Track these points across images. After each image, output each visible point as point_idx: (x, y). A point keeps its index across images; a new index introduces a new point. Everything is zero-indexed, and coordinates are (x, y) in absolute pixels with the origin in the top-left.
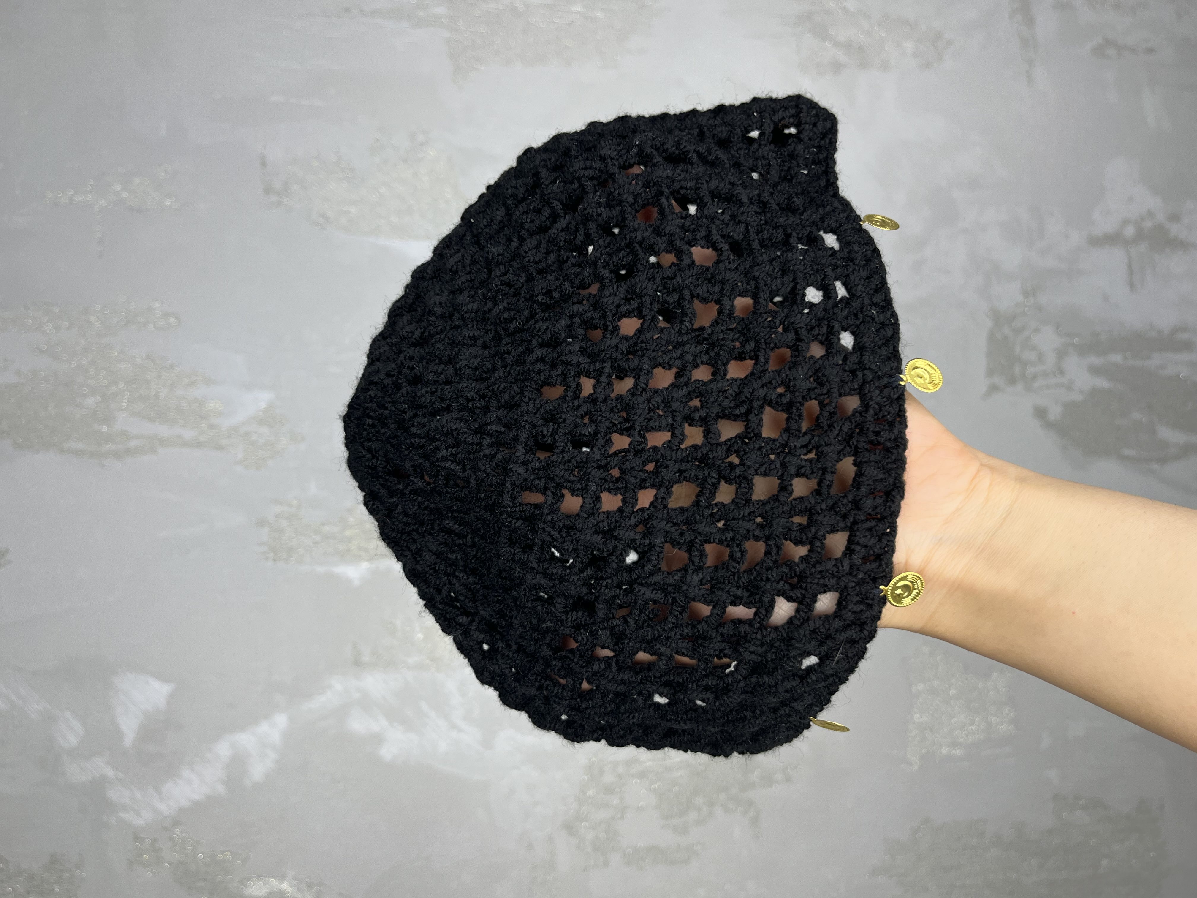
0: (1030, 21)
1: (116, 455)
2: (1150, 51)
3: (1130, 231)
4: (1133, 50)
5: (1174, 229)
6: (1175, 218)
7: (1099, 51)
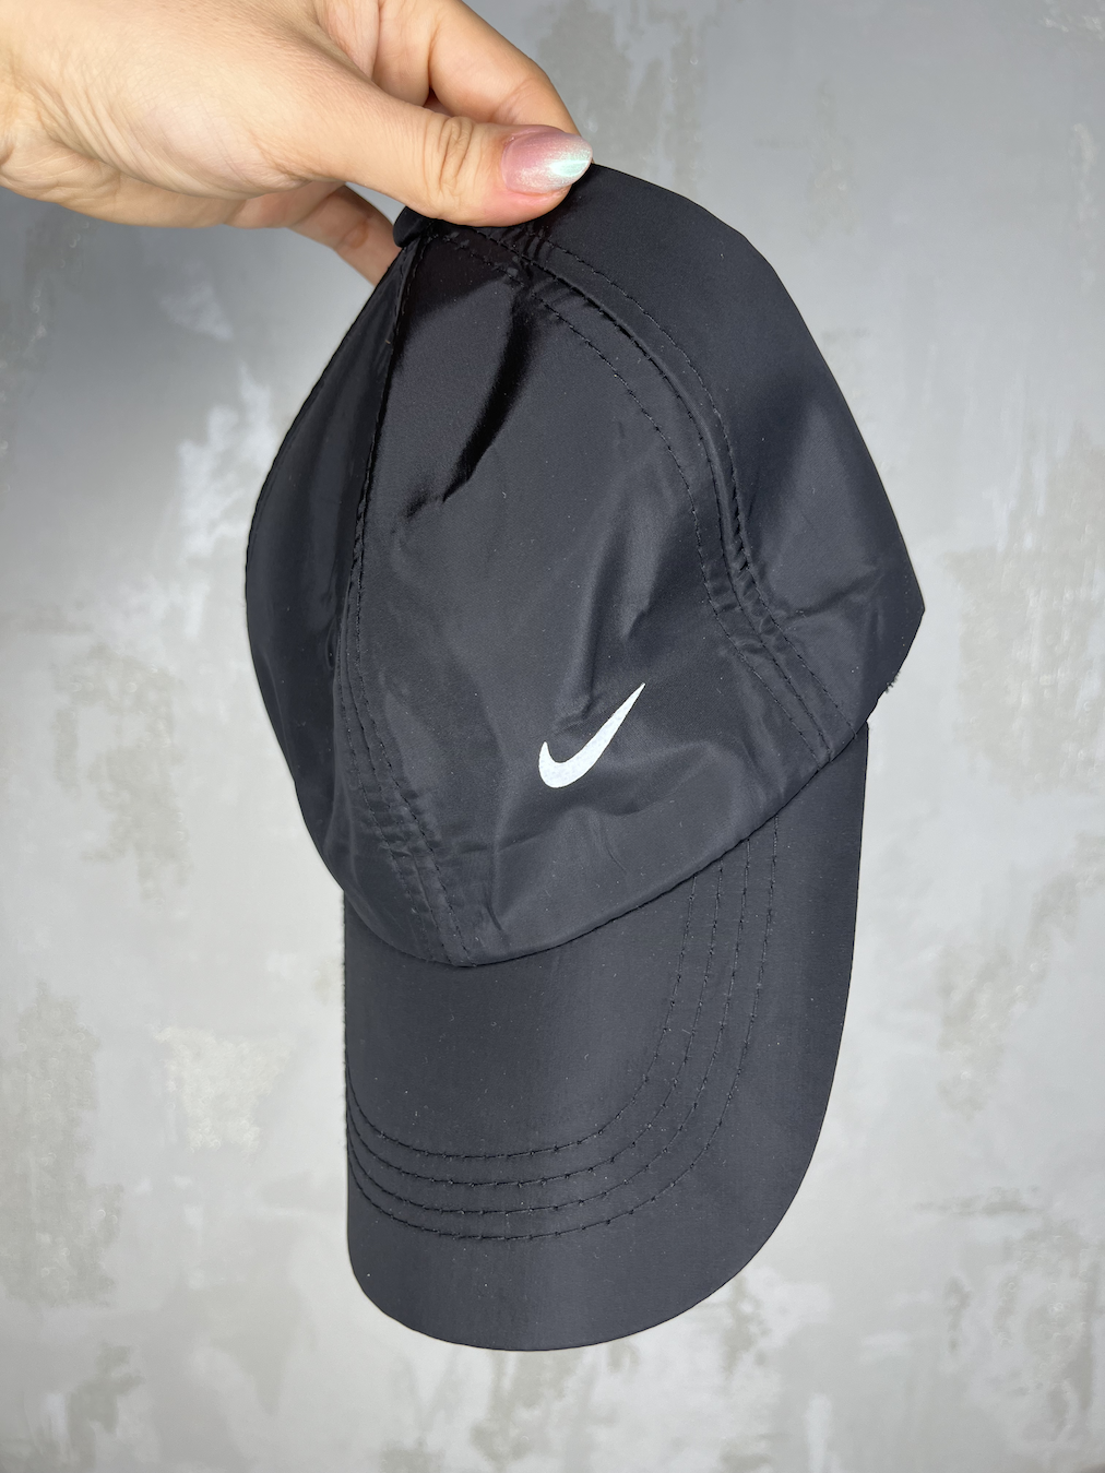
0: (992, 1210)
2: (954, 1345)
3: (747, 1308)
4: (954, 1326)
5: (747, 1359)
6: (761, 1360)
7: (955, 1288)
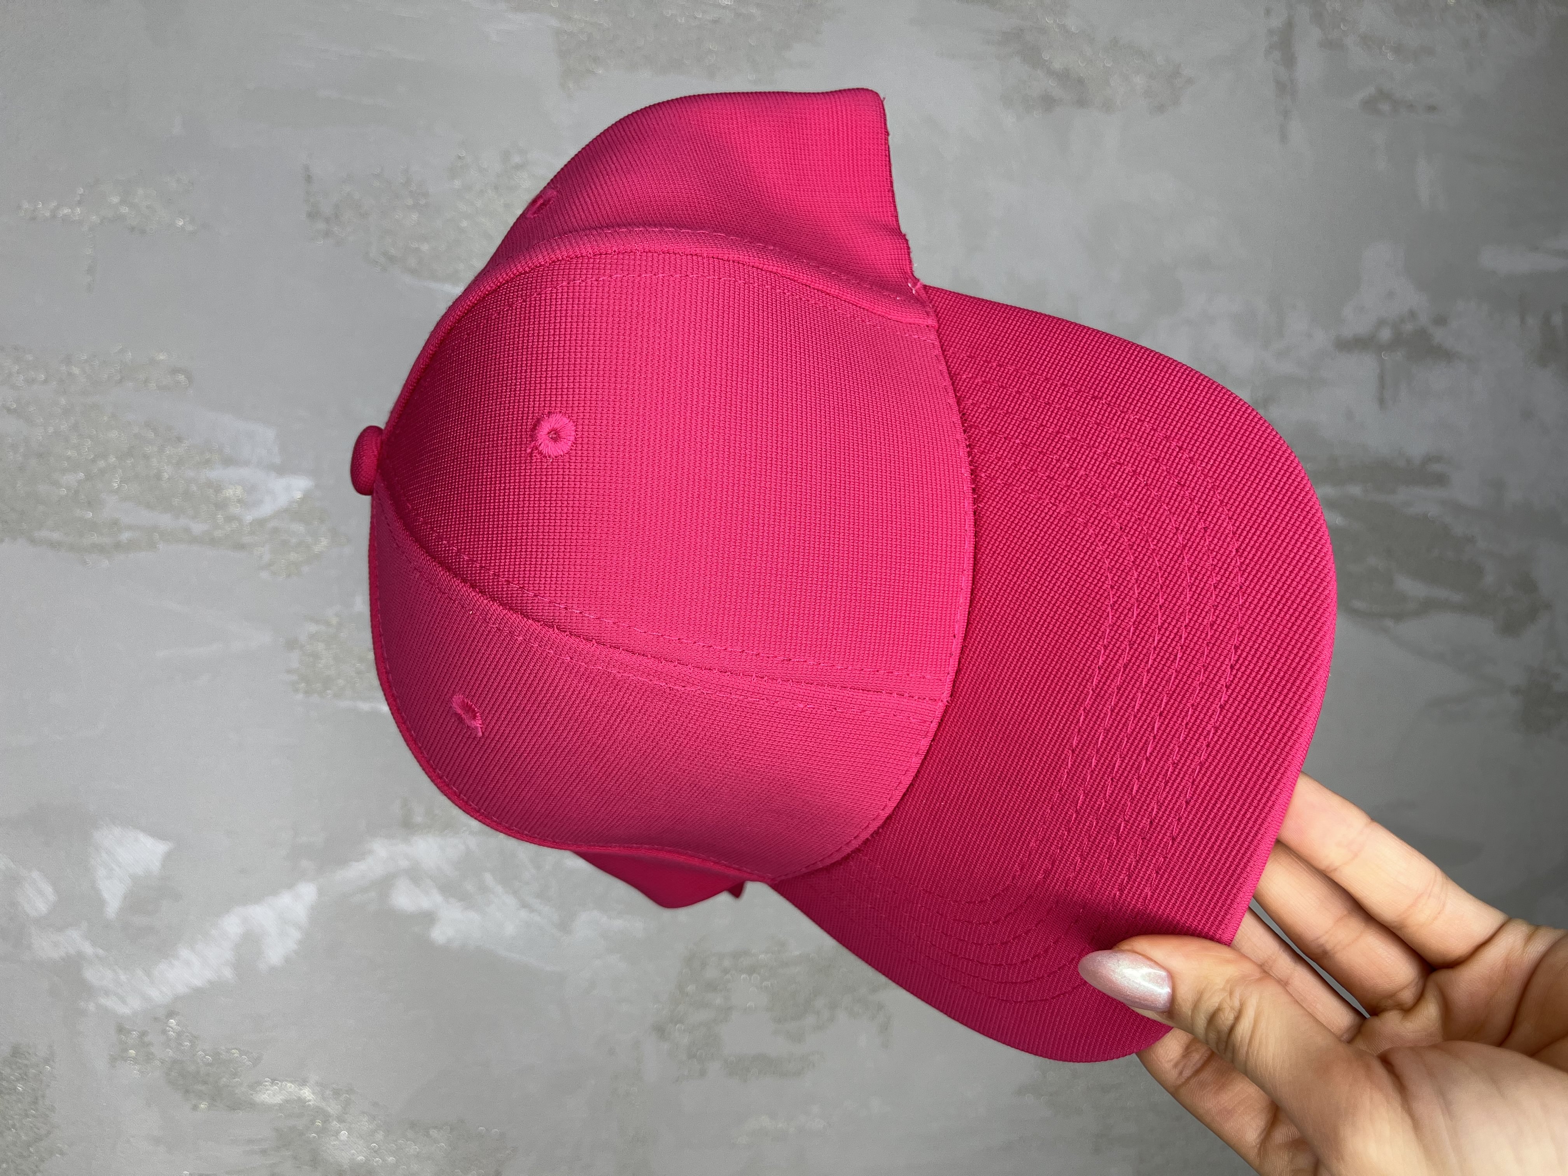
0: (1289, 61)
1: (101, 549)
2: (1432, 109)
3: (1386, 334)
4: (1411, 107)
5: (1439, 335)
6: (1441, 321)
7: (1370, 105)
